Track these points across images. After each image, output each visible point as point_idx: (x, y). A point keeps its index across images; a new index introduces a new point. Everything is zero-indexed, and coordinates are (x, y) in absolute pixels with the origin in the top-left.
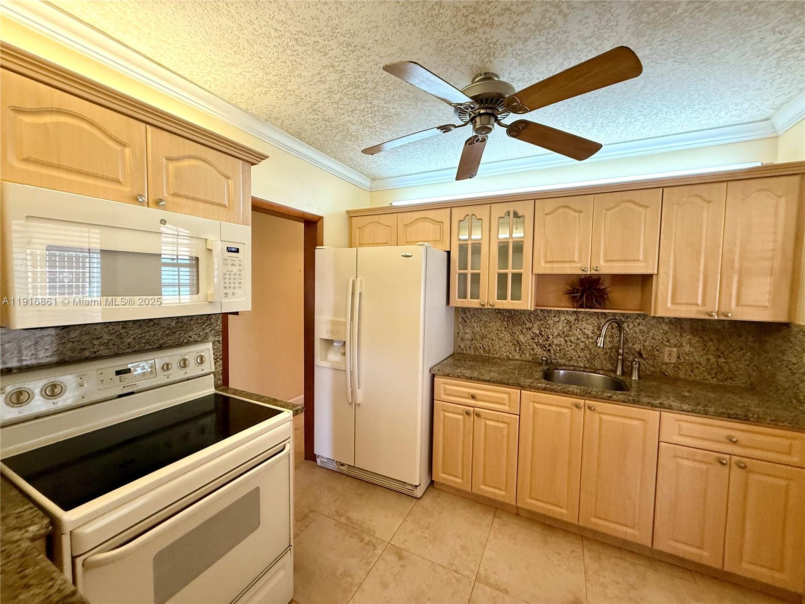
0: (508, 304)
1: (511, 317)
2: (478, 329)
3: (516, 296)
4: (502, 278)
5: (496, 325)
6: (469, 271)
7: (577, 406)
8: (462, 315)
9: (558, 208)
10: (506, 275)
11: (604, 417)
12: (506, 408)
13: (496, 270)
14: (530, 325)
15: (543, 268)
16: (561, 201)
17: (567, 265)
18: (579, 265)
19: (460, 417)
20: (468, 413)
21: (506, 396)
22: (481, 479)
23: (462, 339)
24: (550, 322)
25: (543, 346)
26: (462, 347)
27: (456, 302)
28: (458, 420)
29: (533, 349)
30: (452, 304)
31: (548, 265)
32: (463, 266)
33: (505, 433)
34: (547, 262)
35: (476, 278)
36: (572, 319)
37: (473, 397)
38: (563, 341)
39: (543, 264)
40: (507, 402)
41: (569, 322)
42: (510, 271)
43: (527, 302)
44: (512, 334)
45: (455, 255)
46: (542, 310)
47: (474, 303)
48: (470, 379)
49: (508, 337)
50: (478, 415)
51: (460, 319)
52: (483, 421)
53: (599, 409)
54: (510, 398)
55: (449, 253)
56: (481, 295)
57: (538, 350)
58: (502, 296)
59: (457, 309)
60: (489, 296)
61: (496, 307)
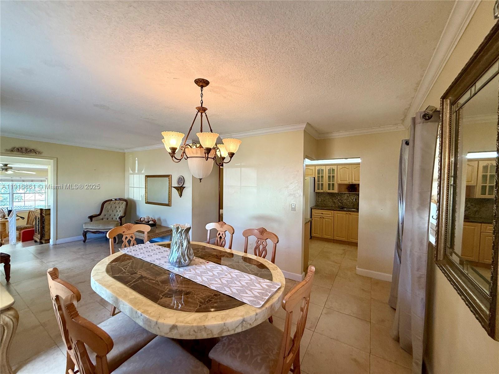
0: (331, 191)
1: (332, 195)
2: (323, 199)
3: (333, 189)
4: (329, 184)
5: (327, 197)
6: (320, 183)
7: (347, 214)
8: (318, 195)
9: (343, 168)
10: (330, 184)
11: (353, 216)
12: (330, 216)
13: (328, 182)
14: (337, 197)
15: (340, 182)
16: (343, 166)
17: (345, 182)
18: (348, 182)
19: (319, 219)
20: (321, 218)
21: (330, 213)
22: (324, 234)
23: (318, 202)
24: (343, 196)
25: (341, 203)
26: (318, 204)
27: (317, 191)
28: (318, 220)
29: (338, 204)
30: (315, 191)
31: (341, 181)
32: (319, 181)
33: (330, 221)
34: (340, 181)
35: (322, 184)
36: (348, 195)
37: (322, 214)
38: (346, 201)
39: (339, 181)
40: (330, 214)
41: (348, 196)
42: (331, 183)
43: (336, 191)
44: (332, 200)
45: (316, 179)
46: (340, 193)
47: (322, 191)
48: (321, 209)
49: (331, 200)
50: (323, 218)
51: (317, 196)
52: (325, 219)
53: (351, 214)
54: (331, 213)
55: (314, 178)
56: (324, 189)
57: (340, 204)
58: (329, 189)
59: (316, 192)
60: (326, 189)
61: (328, 192)
